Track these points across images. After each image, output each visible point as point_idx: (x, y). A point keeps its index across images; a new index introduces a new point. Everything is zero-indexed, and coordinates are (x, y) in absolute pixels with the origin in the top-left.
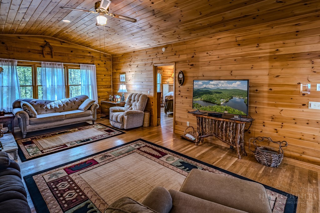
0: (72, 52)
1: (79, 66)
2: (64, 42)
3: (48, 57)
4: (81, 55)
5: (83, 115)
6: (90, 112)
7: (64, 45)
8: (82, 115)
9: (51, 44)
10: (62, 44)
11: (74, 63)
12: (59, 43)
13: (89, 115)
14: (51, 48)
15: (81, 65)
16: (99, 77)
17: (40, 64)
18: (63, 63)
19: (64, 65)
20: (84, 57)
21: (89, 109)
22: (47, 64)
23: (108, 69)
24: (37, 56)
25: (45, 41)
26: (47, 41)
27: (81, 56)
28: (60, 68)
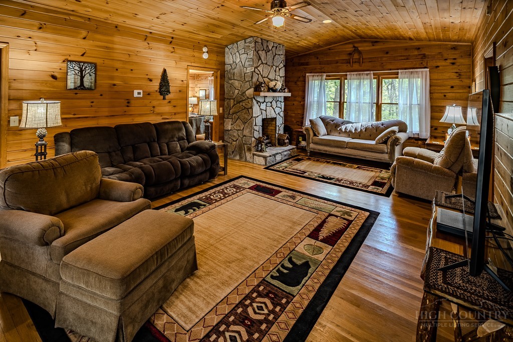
0: (387, 53)
1: (397, 74)
2: (376, 42)
3: (356, 66)
4: (401, 56)
5: (371, 149)
6: (384, 147)
7: (377, 47)
8: (369, 148)
9: (360, 49)
10: (373, 45)
11: (390, 70)
12: (371, 44)
13: (383, 152)
14: (360, 53)
15: (399, 71)
16: (438, 90)
17: (346, 75)
18: (372, 72)
19: (374, 74)
20: (407, 59)
21: (385, 142)
22: (354, 74)
23: (462, 74)
24: (345, 67)
25: (354, 47)
26: (356, 45)
27: (403, 58)
28: (367, 79)
